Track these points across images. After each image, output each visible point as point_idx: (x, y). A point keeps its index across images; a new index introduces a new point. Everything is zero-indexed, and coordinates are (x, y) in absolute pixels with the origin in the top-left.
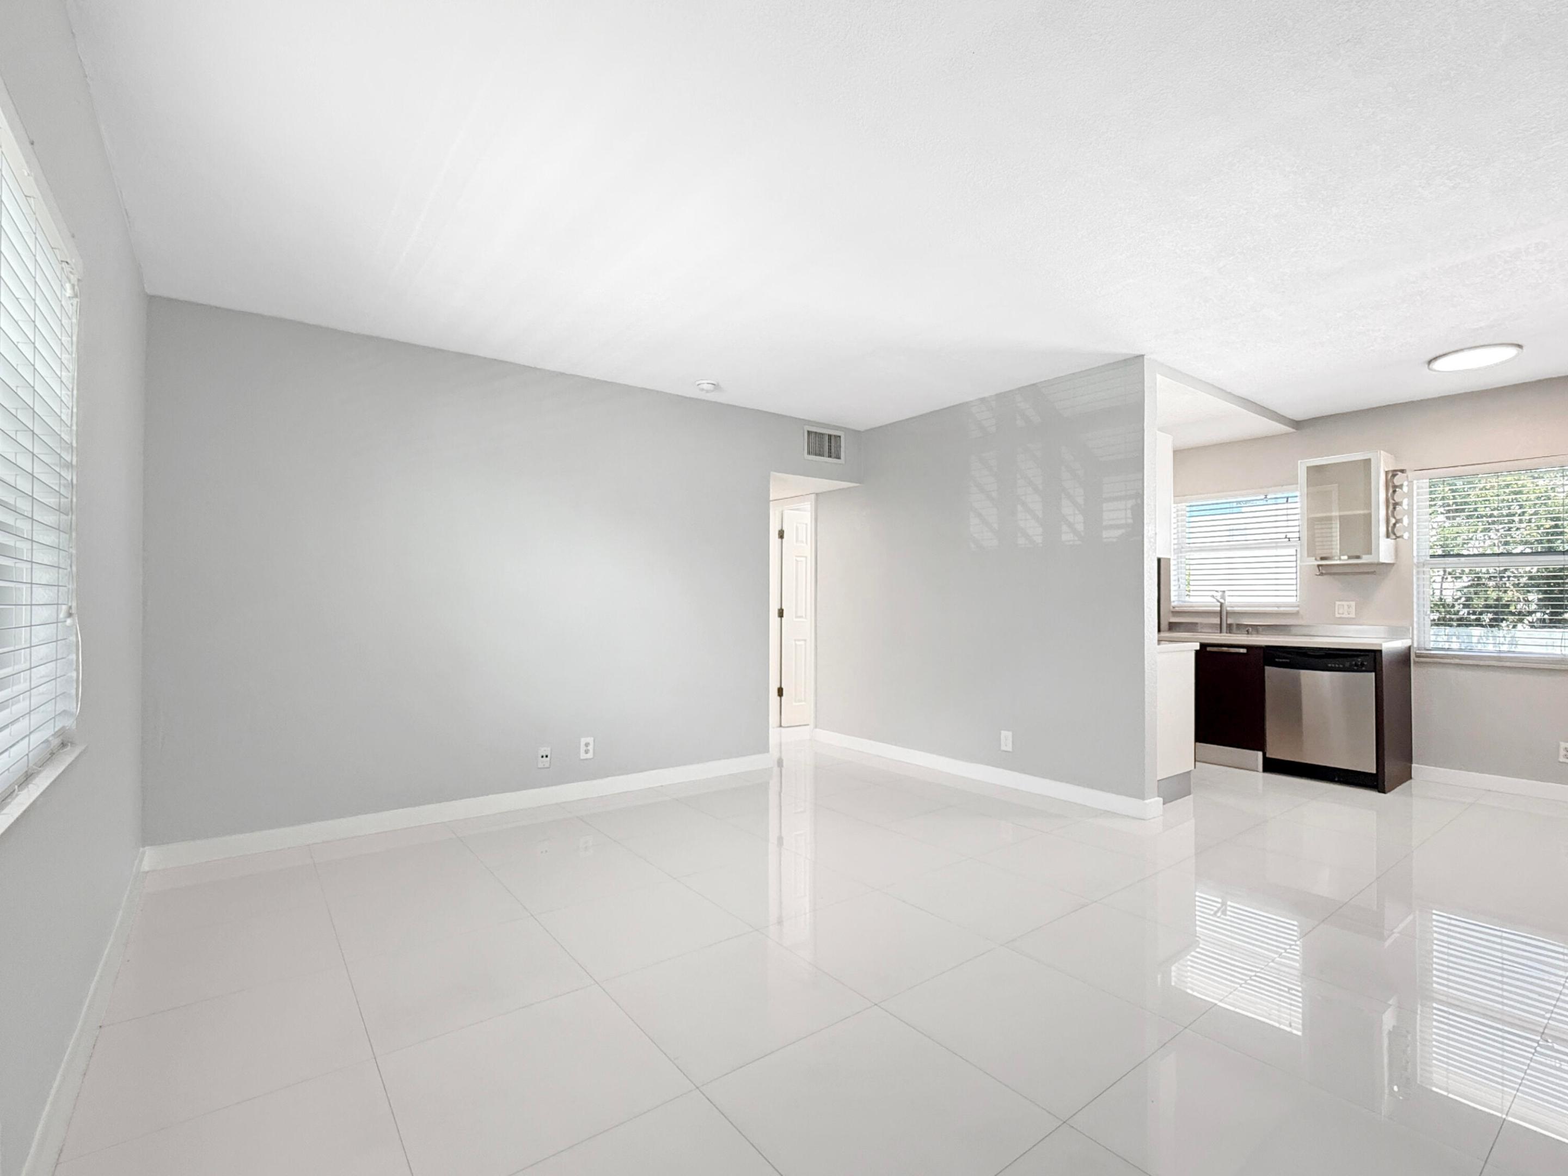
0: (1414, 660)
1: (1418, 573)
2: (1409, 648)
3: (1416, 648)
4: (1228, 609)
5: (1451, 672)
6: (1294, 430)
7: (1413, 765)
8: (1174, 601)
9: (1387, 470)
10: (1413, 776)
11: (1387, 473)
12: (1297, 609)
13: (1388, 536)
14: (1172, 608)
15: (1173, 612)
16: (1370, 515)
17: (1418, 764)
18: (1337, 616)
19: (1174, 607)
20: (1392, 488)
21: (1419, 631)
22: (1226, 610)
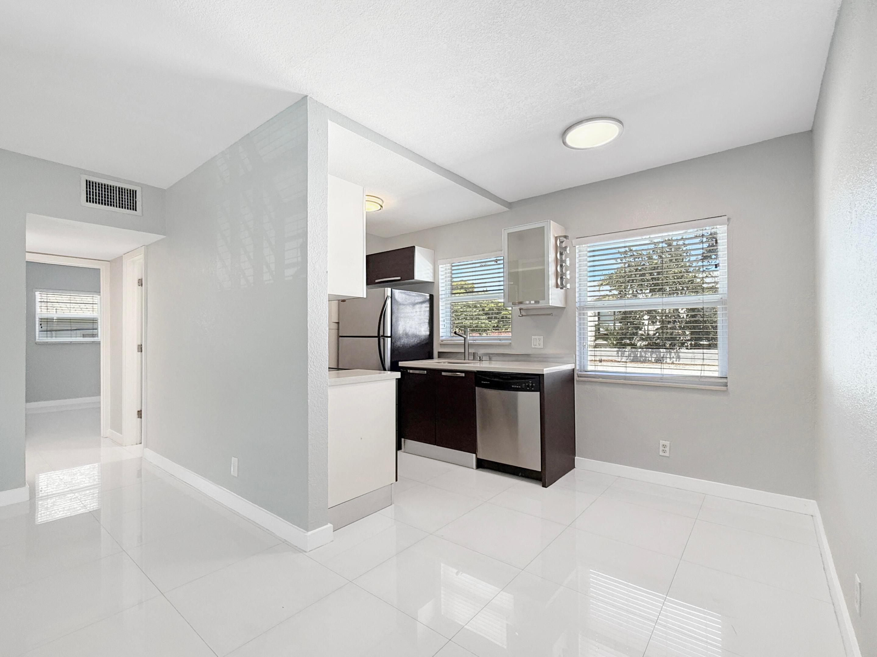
0: (576, 379)
1: (580, 314)
2: (573, 370)
3: (578, 370)
4: (470, 342)
5: (598, 388)
6: (507, 209)
7: (576, 458)
8: (442, 337)
9: (556, 236)
10: (575, 466)
11: (556, 238)
12: (510, 341)
13: (557, 286)
14: (440, 341)
15: (441, 344)
16: (544, 269)
17: (578, 457)
18: (533, 346)
19: (442, 341)
20: (561, 250)
21: (580, 358)
22: (468, 343)
